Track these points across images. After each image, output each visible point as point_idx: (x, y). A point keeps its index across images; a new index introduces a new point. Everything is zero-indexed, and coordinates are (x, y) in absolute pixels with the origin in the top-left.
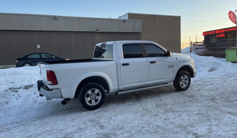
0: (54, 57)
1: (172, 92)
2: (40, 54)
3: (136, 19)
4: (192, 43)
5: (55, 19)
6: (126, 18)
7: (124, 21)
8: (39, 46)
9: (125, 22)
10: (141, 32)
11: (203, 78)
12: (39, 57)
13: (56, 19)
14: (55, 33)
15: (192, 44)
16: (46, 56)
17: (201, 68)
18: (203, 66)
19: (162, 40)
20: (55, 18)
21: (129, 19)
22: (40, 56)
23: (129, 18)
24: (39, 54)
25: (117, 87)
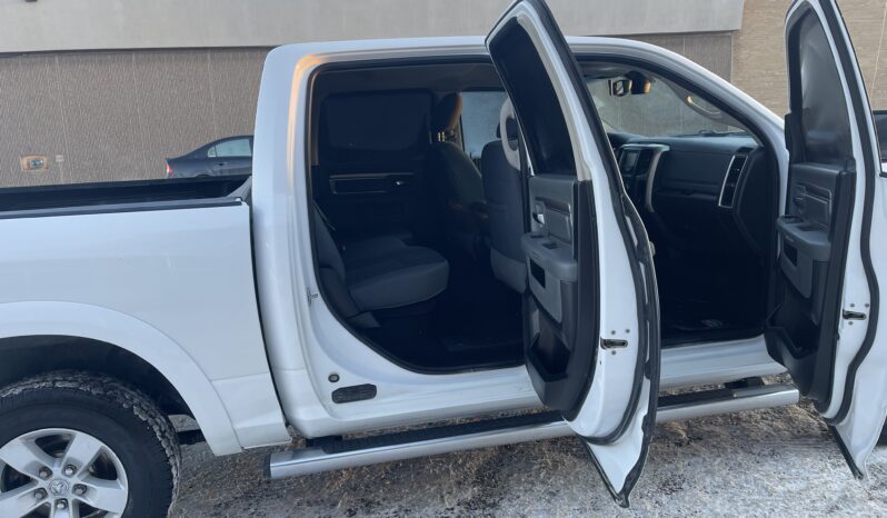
25: (278, 418)
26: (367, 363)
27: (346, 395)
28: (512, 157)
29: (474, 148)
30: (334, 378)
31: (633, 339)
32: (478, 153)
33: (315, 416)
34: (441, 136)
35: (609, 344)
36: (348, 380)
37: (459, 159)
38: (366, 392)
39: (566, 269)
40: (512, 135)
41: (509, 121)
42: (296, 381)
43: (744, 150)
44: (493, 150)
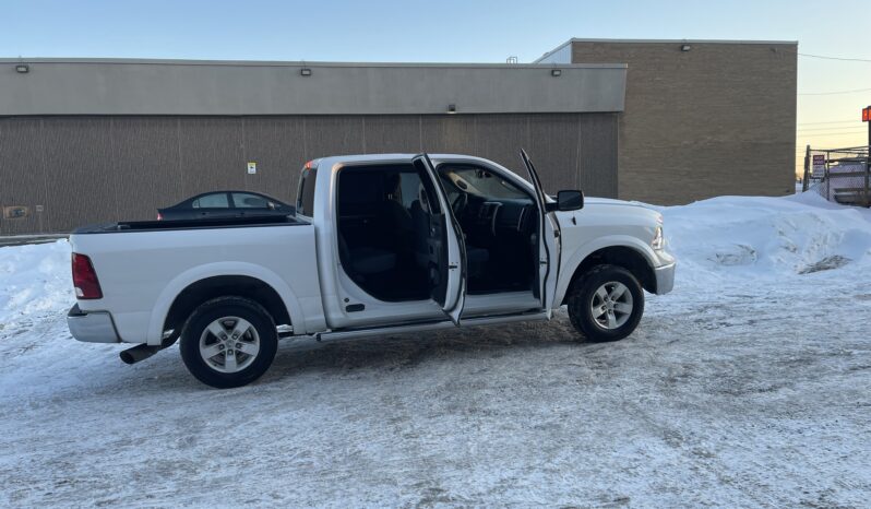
0: (272, 205)
1: (564, 342)
2: (230, 194)
3: (603, 60)
4: (812, 154)
5: (305, 73)
6: (566, 59)
7: (554, 71)
8: (254, 165)
9: (556, 73)
10: (621, 108)
11: (751, 297)
12: (226, 205)
13: (307, 73)
14: (304, 121)
15: (812, 159)
16: (246, 201)
17: (773, 258)
18: (787, 248)
19: (709, 138)
20: (305, 70)
21: (574, 61)
22: (231, 200)
23: (575, 59)
24: (225, 196)
25: (322, 317)
26: (359, 295)
27: (352, 308)
28: (424, 207)
29: (407, 203)
30: (347, 300)
31: (459, 265)
32: (409, 206)
33: (338, 316)
34: (390, 196)
35: (452, 267)
36: (353, 302)
37: (400, 207)
38: (360, 307)
39: (438, 243)
40: (424, 198)
41: (422, 192)
42: (332, 300)
43: (528, 205)
44: (416, 204)
